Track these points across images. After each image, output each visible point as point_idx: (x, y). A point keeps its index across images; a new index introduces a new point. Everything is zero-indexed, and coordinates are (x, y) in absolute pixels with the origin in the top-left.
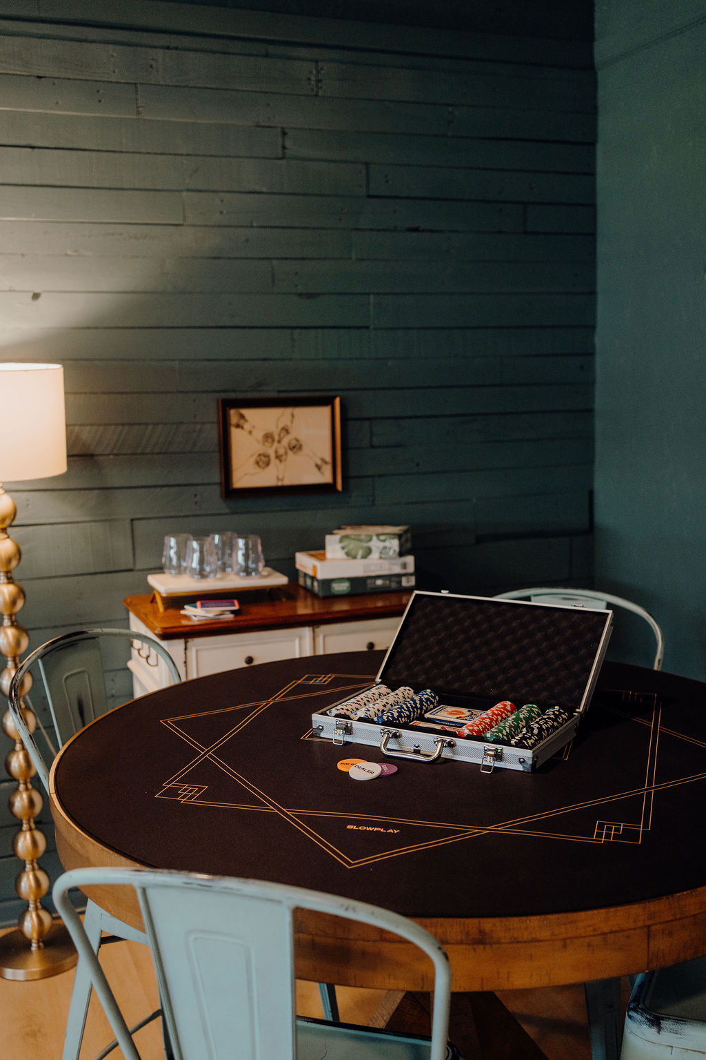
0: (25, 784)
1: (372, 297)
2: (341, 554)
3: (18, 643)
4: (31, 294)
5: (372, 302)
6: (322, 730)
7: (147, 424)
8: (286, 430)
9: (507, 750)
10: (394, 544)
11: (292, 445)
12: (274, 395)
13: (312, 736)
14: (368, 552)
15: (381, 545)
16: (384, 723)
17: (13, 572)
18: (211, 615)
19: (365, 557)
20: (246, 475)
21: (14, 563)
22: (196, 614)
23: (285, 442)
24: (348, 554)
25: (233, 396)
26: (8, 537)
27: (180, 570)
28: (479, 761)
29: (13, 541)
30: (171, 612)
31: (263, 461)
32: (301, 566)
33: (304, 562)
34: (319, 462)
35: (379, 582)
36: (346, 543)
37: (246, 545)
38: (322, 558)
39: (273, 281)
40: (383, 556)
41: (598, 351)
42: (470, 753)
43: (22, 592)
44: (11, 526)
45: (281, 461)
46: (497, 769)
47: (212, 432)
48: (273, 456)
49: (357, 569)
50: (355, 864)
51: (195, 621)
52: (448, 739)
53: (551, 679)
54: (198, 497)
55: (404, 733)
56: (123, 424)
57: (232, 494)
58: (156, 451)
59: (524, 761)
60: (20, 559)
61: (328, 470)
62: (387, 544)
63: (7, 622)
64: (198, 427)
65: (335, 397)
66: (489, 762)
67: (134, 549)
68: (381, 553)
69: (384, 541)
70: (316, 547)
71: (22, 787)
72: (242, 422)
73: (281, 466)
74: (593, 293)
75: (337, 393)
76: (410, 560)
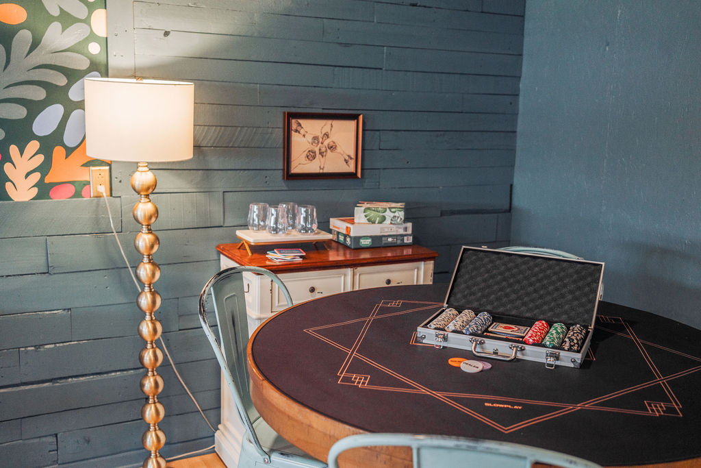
0: (153, 371)
1: (385, 48)
2: (364, 220)
3: (153, 275)
4: (164, 32)
5: (385, 51)
6: (425, 337)
7: (237, 127)
8: (327, 135)
9: (562, 353)
10: (401, 214)
11: (330, 146)
12: (320, 111)
13: (416, 342)
14: (384, 219)
15: (392, 215)
16: (471, 334)
17: (152, 226)
18: (289, 259)
19: (380, 222)
20: (300, 165)
21: (153, 219)
22: (276, 257)
23: (326, 143)
24: (369, 220)
25: (293, 110)
26: (150, 201)
27: (261, 228)
28: (544, 361)
29: (153, 204)
30: (256, 256)
31: (311, 156)
32: (334, 226)
33: (337, 224)
34: (347, 158)
35: (390, 240)
36: (368, 212)
37: (306, 212)
38: (352, 222)
39: (323, 34)
40: (393, 222)
41: (521, 93)
42: (535, 354)
43: (157, 239)
44: (152, 193)
45: (323, 156)
46: (557, 366)
47: (279, 134)
48: (317, 152)
49: (376, 230)
50: (508, 430)
51: (277, 262)
52: (520, 345)
53: (567, 307)
54: (268, 178)
55: (487, 341)
56: (221, 126)
57: (290, 176)
58: (241, 146)
59: (575, 361)
60: (157, 217)
61: (352, 163)
62: (396, 214)
63: (146, 260)
64: (270, 130)
65: (360, 115)
66: (551, 361)
67: (224, 212)
68: (391, 220)
69: (394, 212)
70: (348, 215)
71: (150, 374)
72: (299, 128)
73: (323, 160)
74: (521, 55)
75: (361, 112)
76: (409, 225)
